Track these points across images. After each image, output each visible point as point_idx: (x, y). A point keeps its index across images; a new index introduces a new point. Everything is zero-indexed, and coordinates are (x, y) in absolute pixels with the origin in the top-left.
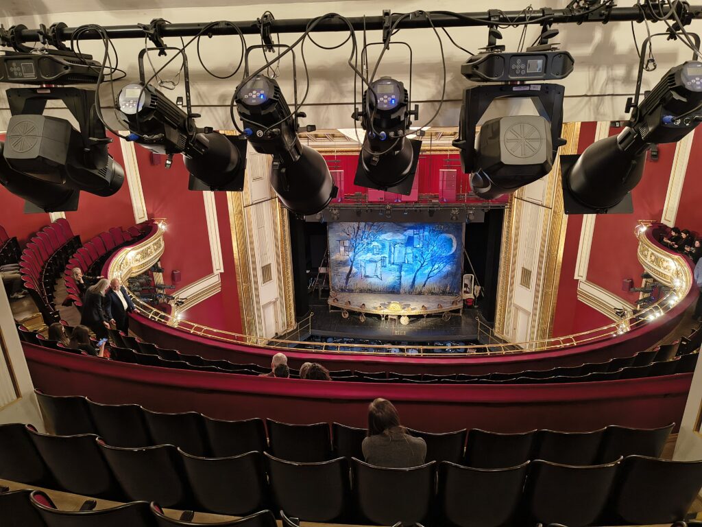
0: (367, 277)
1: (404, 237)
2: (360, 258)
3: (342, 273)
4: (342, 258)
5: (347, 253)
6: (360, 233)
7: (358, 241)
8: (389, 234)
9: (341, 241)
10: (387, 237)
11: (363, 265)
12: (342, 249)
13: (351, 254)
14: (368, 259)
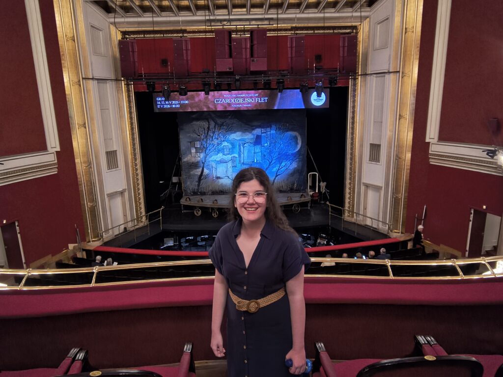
0: (218, 178)
1: (252, 137)
2: (212, 159)
3: (194, 175)
4: (193, 160)
5: (198, 154)
6: (211, 134)
7: (208, 142)
8: (239, 133)
9: (192, 142)
10: (236, 136)
11: (214, 165)
12: (193, 151)
13: (202, 155)
14: (218, 159)
